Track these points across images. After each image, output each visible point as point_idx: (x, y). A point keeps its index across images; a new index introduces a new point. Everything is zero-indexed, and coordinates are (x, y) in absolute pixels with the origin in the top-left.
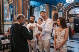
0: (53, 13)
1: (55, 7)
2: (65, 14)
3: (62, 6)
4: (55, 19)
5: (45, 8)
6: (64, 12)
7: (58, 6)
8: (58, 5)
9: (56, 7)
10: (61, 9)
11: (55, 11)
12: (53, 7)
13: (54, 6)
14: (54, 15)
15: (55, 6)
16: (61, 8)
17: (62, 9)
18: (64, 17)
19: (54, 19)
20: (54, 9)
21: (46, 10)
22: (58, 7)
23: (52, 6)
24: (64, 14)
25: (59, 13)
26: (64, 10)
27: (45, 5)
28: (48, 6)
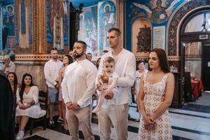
0: (137, 27)
1: (143, 11)
2: (173, 31)
3: (165, 6)
4: (142, 47)
5: (112, 12)
6: (171, 26)
7: (153, 8)
8: (154, 2)
9: (148, 10)
10: (162, 16)
11: (142, 20)
12: (138, 8)
13: (139, 6)
14: (140, 32)
15: (144, 7)
16: (163, 11)
17: (166, 15)
18: (172, 40)
19: (139, 48)
20: (139, 15)
21: (114, 17)
22: (152, 10)
23: (135, 4)
24: (170, 33)
25: (154, 28)
26: (172, 21)
27: (114, 1)
28: (122, 5)
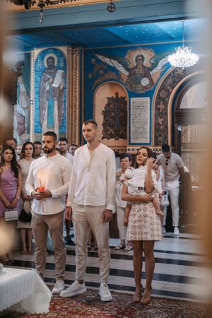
0: (102, 96)
1: (114, 69)
2: (162, 107)
3: (149, 66)
4: (111, 130)
5: (60, 68)
6: (159, 97)
7: (131, 67)
8: (132, 57)
9: (121, 69)
10: (145, 82)
12: (105, 64)
13: (107, 60)
15: (115, 63)
17: (151, 80)
18: (160, 121)
19: (105, 131)
20: (107, 76)
23: (100, 57)
24: (157, 109)
25: (133, 100)
26: (160, 90)
27: (64, 49)
28: (77, 57)
